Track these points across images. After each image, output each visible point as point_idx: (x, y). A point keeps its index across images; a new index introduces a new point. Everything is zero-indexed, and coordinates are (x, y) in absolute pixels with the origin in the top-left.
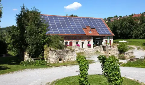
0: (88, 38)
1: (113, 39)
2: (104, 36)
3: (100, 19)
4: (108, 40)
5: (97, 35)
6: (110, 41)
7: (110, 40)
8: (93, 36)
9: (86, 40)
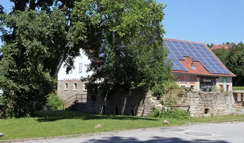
0: (192, 78)
1: (231, 84)
2: (218, 77)
3: (202, 45)
4: (225, 84)
5: (206, 73)
6: (228, 86)
7: (228, 84)
8: (198, 76)
9: (188, 82)
